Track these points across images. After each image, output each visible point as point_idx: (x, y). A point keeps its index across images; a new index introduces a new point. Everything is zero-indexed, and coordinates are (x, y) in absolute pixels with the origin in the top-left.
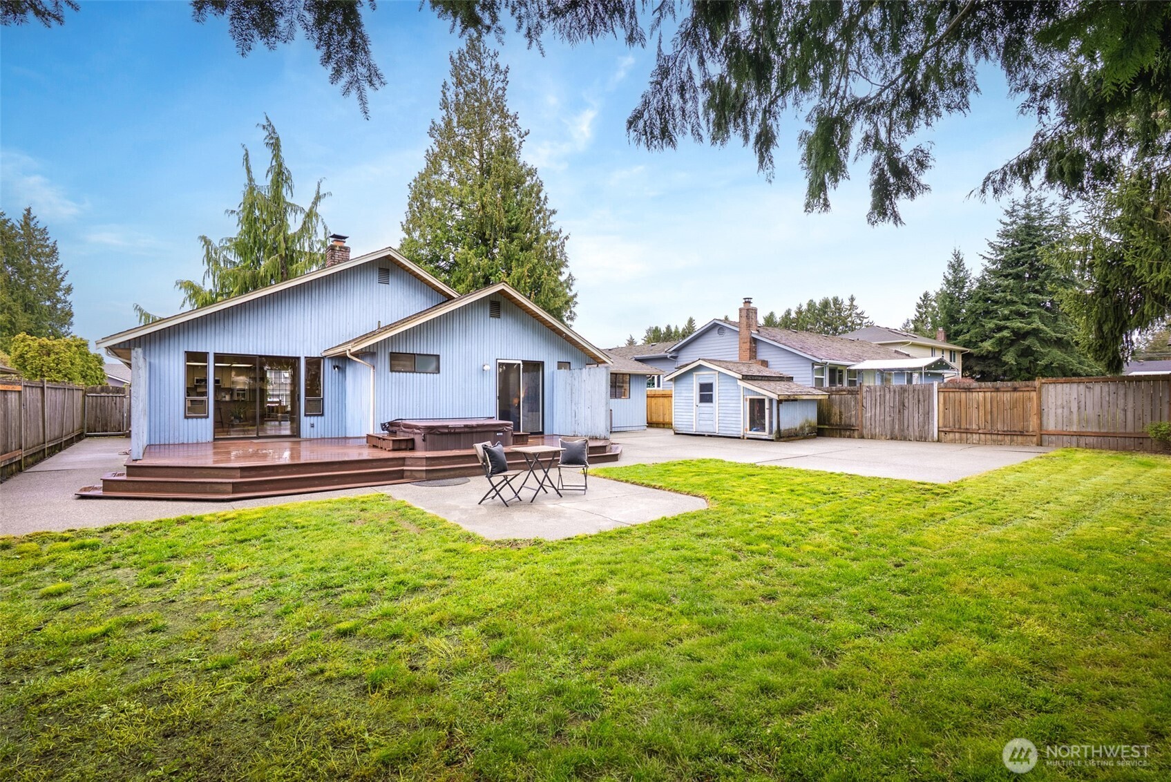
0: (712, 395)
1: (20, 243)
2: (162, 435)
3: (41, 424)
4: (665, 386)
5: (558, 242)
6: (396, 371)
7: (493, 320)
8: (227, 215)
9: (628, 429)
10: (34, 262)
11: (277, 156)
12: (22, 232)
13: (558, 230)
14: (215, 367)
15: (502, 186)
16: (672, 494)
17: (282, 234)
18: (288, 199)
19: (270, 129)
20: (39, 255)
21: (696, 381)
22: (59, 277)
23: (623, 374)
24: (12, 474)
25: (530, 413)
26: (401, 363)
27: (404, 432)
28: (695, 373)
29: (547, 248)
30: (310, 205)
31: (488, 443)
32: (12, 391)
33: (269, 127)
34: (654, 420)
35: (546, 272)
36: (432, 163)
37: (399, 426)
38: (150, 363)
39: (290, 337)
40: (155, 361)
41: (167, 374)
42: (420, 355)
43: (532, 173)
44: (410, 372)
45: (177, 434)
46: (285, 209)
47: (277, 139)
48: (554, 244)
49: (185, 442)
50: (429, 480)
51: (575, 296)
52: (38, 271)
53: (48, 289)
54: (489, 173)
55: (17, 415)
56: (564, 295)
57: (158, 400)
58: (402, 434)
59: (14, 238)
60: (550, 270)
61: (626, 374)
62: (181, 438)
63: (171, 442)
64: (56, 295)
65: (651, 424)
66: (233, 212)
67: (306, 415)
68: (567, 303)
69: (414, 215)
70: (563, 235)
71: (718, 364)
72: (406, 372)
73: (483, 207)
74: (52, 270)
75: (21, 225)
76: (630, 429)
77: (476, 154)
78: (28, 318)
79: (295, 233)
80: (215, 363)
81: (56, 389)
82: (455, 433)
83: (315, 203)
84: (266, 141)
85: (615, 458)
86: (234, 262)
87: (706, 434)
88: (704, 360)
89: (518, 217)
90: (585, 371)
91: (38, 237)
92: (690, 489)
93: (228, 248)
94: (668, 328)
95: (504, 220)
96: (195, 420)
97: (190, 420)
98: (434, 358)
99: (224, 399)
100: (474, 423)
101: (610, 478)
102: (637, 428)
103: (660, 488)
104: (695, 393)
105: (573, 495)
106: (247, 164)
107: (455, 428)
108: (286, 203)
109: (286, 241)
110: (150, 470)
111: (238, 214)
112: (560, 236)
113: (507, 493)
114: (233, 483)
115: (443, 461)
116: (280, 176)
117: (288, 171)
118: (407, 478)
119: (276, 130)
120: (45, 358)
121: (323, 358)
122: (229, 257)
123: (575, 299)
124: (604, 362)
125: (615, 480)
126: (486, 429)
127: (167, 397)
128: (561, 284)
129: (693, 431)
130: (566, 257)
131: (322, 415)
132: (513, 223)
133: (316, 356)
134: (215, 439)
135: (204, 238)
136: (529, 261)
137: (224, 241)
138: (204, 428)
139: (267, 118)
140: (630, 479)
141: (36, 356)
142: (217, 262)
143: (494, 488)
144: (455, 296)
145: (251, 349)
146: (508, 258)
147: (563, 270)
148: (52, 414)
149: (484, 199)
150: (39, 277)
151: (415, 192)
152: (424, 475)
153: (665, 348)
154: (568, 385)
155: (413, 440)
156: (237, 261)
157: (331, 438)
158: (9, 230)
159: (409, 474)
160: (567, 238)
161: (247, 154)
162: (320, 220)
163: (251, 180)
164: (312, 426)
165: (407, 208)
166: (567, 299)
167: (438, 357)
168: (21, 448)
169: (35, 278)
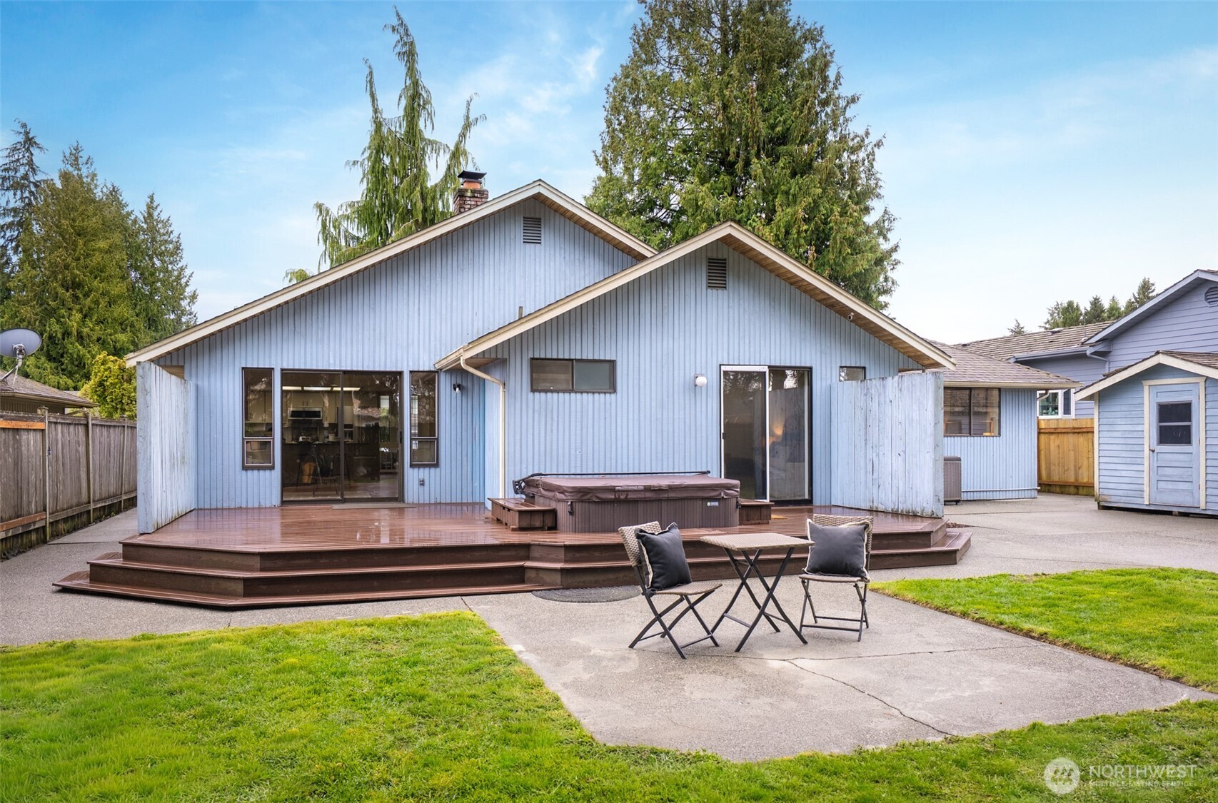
0: (1189, 428)
1: (143, 241)
2: (214, 495)
3: (84, 476)
4: (1080, 410)
5: (862, 154)
6: (540, 391)
7: (713, 293)
8: (348, 168)
9: (996, 496)
10: (158, 263)
11: (412, 71)
12: (145, 226)
13: (861, 132)
14: (283, 391)
15: (759, 66)
16: (1072, 654)
17: (418, 189)
18: (428, 134)
19: (402, 31)
20: (162, 254)
21: (1148, 400)
22: (183, 281)
23: (987, 389)
24: (31, 546)
25: (789, 464)
26: (550, 376)
27: (543, 496)
28: (1146, 383)
29: (840, 167)
30: (456, 139)
31: (652, 527)
32: (28, 430)
33: (401, 28)
34: (1056, 478)
35: (837, 209)
36: (641, 46)
37: (537, 486)
38: (197, 387)
39: (388, 339)
40: (203, 383)
41: (219, 403)
42: (578, 361)
43: (812, 36)
44: (564, 391)
45: (232, 493)
46: (423, 149)
47: (412, 43)
48: (853, 157)
49: (244, 506)
50: (567, 588)
51: (895, 249)
52: (162, 274)
53: (173, 297)
54: (736, 48)
55: (40, 463)
56: (873, 249)
57: (207, 440)
58: (541, 500)
59: (137, 234)
60: (846, 205)
61: (993, 388)
62: (238, 500)
63: (226, 505)
64: (180, 305)
65: (1047, 487)
66: (355, 163)
67: (412, 466)
68: (879, 262)
69: (613, 137)
70: (873, 139)
71: (1206, 361)
72: (558, 391)
73: (725, 107)
74: (176, 273)
75: (144, 217)
76: (1002, 496)
77: (716, 19)
78: (151, 337)
79: (436, 185)
80: (282, 385)
81: (110, 426)
82: (627, 501)
83: (463, 135)
84: (398, 49)
85: (949, 558)
86: (358, 238)
87: (1175, 510)
88: (1169, 354)
89: (788, 116)
90: (892, 382)
91: (162, 231)
92: (1118, 648)
93: (348, 218)
94: (1096, 303)
95: (761, 125)
96: (256, 472)
97: (250, 472)
98: (607, 366)
99: (326, 440)
100: (664, 482)
101: (927, 605)
102: (1015, 495)
103: (1042, 637)
104: (1149, 424)
105: (833, 641)
106: (371, 88)
107: (627, 491)
108: (425, 140)
109: (423, 199)
110: (150, 552)
111: (362, 165)
112: (866, 141)
113: (687, 631)
114: (245, 580)
115: (597, 554)
116: (416, 102)
117: (427, 91)
118: (531, 581)
119: (411, 31)
120: (125, 385)
121: (438, 372)
122: (350, 231)
123: (895, 256)
124: (937, 365)
125: (937, 609)
126: (684, 495)
127: (220, 437)
128: (868, 230)
129: (1144, 502)
130: (877, 179)
131: (437, 465)
132: (779, 129)
133: (427, 369)
134: (283, 502)
135: (319, 207)
136: (807, 193)
137: (344, 208)
138: (267, 485)
139: (398, 15)
140: (971, 609)
141: (116, 383)
142: (335, 242)
143: (658, 617)
144: (648, 254)
145: (332, 361)
146: (769, 193)
147: (870, 203)
148: (104, 462)
149: (727, 93)
150: (163, 282)
151: (614, 98)
152: (558, 578)
153: (1081, 335)
154: (858, 411)
155: (553, 513)
156: (361, 235)
157: (451, 504)
158: (132, 225)
159: (531, 574)
160: (879, 144)
161: (371, 73)
162: (470, 159)
163: (376, 111)
164: (422, 483)
165: (603, 127)
166: (879, 255)
167: (612, 363)
168: (45, 510)
169: (159, 284)
